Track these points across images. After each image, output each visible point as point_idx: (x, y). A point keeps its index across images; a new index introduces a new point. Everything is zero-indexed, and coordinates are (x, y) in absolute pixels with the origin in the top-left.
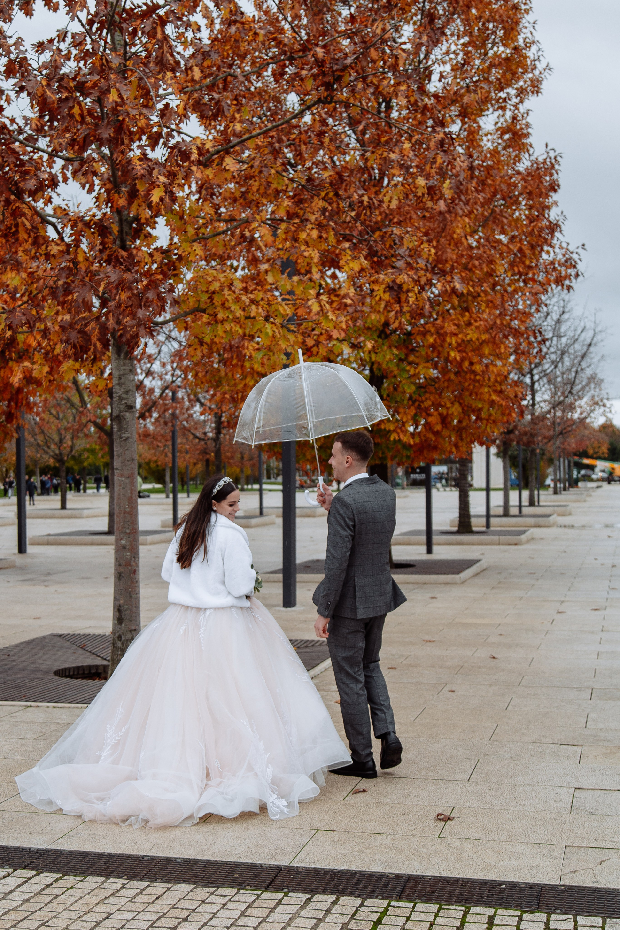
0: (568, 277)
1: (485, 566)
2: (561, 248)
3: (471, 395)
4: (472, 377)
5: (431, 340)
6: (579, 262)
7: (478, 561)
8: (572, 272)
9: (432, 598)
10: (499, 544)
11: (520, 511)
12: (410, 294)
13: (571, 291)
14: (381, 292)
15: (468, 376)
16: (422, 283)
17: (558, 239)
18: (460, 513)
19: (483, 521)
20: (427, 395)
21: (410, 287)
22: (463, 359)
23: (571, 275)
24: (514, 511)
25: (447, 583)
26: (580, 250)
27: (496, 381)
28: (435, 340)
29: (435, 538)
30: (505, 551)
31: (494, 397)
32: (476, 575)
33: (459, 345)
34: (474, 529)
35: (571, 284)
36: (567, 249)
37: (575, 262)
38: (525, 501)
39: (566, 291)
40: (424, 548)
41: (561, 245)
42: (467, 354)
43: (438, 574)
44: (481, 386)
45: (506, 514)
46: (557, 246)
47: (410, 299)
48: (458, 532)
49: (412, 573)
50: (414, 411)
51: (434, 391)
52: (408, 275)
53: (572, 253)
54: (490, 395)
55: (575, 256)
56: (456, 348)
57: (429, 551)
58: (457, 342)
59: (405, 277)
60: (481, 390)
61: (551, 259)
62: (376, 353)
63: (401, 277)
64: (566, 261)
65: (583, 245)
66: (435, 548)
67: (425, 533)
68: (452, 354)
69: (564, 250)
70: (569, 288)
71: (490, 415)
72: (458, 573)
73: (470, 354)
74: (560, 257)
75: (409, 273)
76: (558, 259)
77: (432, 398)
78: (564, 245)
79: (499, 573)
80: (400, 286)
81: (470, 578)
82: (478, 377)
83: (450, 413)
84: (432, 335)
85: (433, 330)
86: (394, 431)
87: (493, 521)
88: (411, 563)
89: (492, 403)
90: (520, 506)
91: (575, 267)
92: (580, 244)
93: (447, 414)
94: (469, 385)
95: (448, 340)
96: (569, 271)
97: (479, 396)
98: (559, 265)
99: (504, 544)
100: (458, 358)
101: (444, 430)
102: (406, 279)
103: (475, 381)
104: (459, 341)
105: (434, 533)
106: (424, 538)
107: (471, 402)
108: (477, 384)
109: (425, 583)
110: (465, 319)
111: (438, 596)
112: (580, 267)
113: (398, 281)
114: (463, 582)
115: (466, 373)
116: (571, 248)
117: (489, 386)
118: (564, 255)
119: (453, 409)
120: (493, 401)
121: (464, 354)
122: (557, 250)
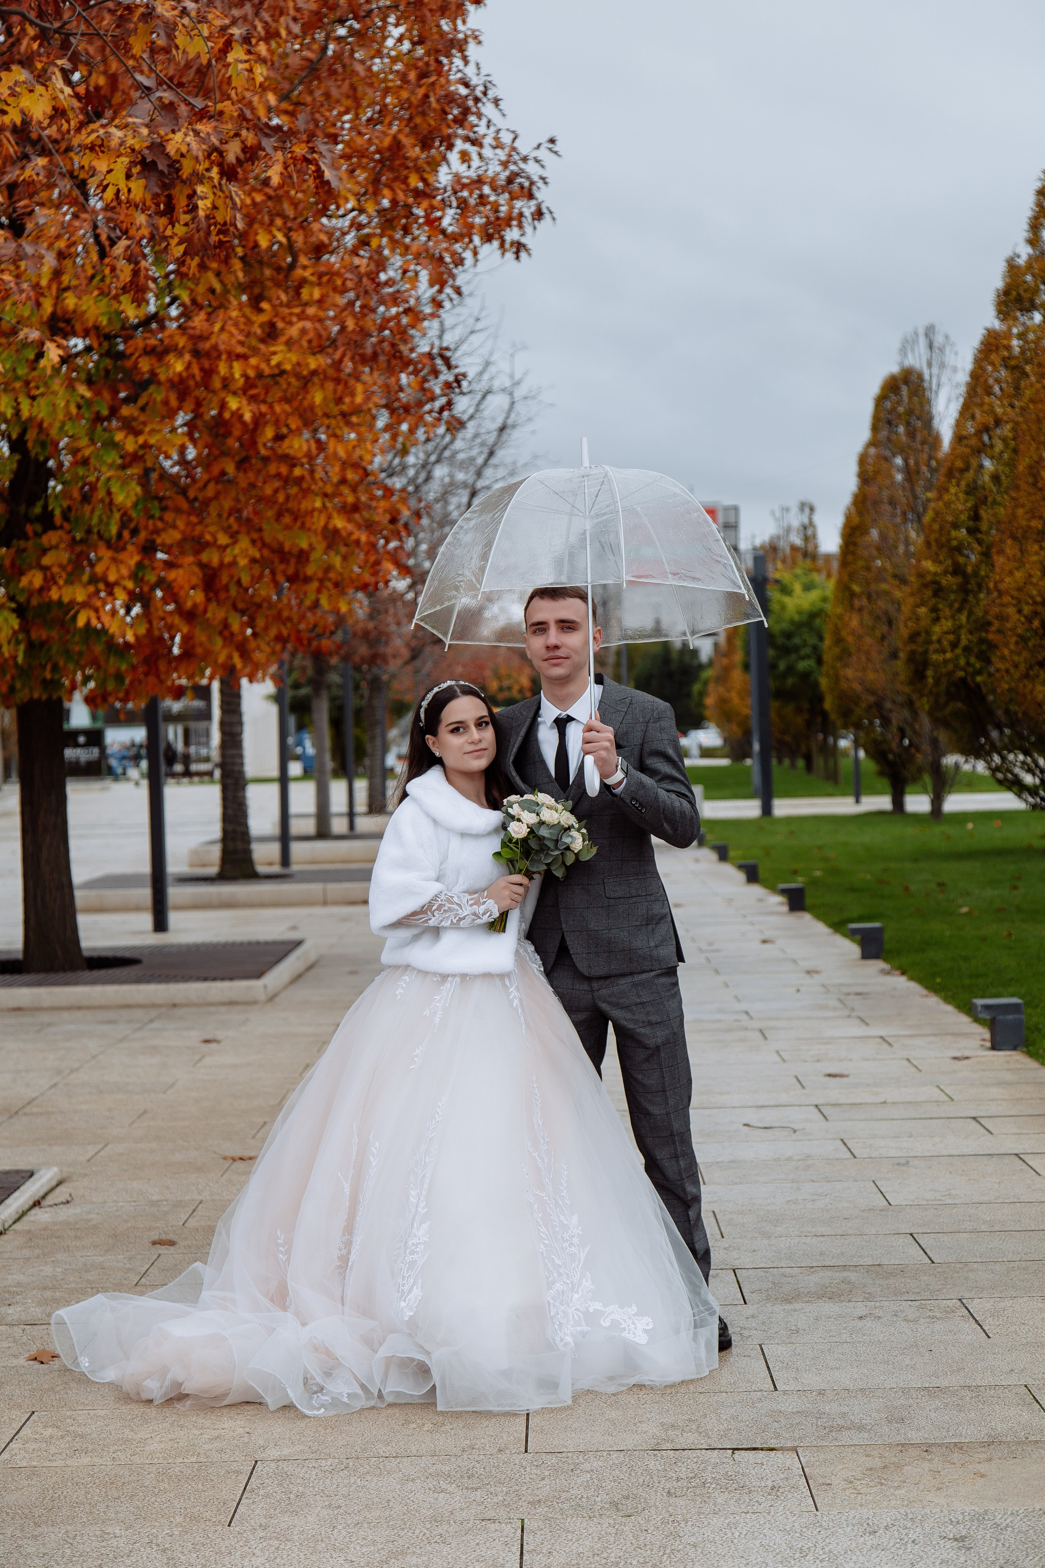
0: (516, 219)
1: (313, 957)
2: (498, 145)
3: (279, 516)
4: (284, 470)
5: (179, 367)
6: (540, 184)
7: (298, 943)
8: (527, 208)
9: (207, 1041)
10: (325, 903)
11: (352, 826)
12: (200, 189)
13: (523, 254)
14: (118, 178)
15: (272, 468)
16: (231, 158)
17: (489, 124)
18: (225, 831)
19: (274, 849)
20: (169, 516)
21: (201, 168)
22: (259, 421)
23: (521, 215)
24: (339, 825)
25: (232, 1003)
26: (543, 154)
27: (343, 481)
28: (188, 367)
29: (174, 893)
30: (345, 919)
31: (339, 522)
32: (297, 978)
33: (249, 384)
34: (261, 869)
35: (523, 240)
36: (514, 149)
37: (532, 183)
38: (361, 805)
39: (510, 255)
40: (146, 920)
41: (496, 139)
42: (271, 407)
43: (206, 979)
44: (306, 492)
45: (323, 833)
46: (488, 141)
47: (200, 203)
48: (224, 876)
49: (138, 981)
50: (137, 558)
51: (185, 506)
52: (197, 133)
53: (525, 159)
54: (329, 517)
55: (532, 169)
56: (245, 391)
57: (160, 925)
58: (245, 375)
59: (190, 138)
60: (305, 505)
61: (472, 174)
62: (33, 398)
63: (179, 136)
64: (510, 180)
65: (552, 141)
66: (174, 918)
67: (149, 881)
68: (233, 403)
69: (507, 150)
70: (519, 247)
71: (328, 569)
72: (259, 975)
73: (278, 408)
74: (494, 168)
75: (199, 127)
76: (490, 173)
77: (181, 524)
78: (506, 138)
79: (353, 973)
80: (174, 165)
81: (285, 988)
82: (297, 472)
83: (227, 559)
84: (180, 354)
85: (182, 342)
86: (85, 605)
87: (297, 849)
88: (127, 955)
89: (332, 538)
90: (351, 815)
91: (531, 196)
92: (544, 139)
93: (221, 564)
94: (276, 491)
95: (223, 368)
96: (518, 204)
97: (300, 519)
98: (494, 189)
99: (336, 903)
100: (248, 416)
101: (212, 607)
102: (194, 146)
103: (287, 481)
104: (251, 373)
105: (169, 880)
106: (145, 894)
107: (281, 537)
108: (294, 490)
109: (174, 1005)
110: (263, 318)
111: (219, 1034)
112: (542, 194)
113: (171, 149)
114: (271, 999)
115: (266, 460)
116: (524, 146)
117: (325, 495)
118: (505, 164)
119: (237, 551)
120: (336, 531)
121: (264, 408)
122: (487, 152)
